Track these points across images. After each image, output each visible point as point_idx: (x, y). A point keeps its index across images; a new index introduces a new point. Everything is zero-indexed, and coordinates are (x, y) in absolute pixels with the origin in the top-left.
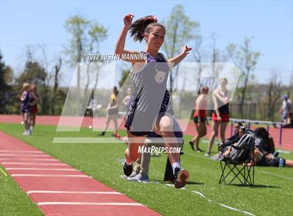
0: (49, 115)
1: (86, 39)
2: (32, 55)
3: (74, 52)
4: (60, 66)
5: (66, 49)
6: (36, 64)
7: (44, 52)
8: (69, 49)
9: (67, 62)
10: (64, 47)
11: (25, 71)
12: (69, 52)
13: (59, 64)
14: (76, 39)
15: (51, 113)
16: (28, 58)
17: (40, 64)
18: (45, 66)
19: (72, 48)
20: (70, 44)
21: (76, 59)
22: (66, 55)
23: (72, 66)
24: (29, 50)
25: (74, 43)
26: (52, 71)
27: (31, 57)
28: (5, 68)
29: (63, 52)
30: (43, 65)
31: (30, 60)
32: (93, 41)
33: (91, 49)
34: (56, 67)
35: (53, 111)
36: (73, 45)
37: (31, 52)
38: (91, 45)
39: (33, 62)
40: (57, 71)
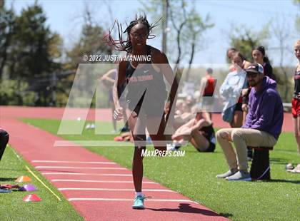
2: (91, 15)
3: (156, 10)
5: (144, 5)
6: (98, 30)
7: (110, 11)
8: (149, 5)
11: (82, 39)
16: (85, 19)
17: (105, 29)
24: (87, 7)
27: (89, 19)
28: (50, 36)
31: (88, 23)
37: (90, 9)
39: (94, 25)
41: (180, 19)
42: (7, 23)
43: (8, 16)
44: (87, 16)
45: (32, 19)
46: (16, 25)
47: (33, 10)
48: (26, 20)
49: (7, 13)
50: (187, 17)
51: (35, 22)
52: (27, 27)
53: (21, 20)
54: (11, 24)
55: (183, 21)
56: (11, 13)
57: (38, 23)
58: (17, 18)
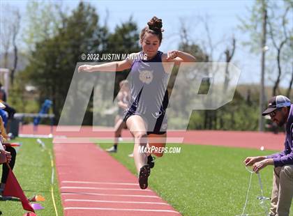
0: (215, 129)
1: (275, 6)
2: (188, 33)
3: (255, 28)
4: (234, 50)
5: (243, 22)
6: (195, 48)
7: (207, 29)
8: (249, 23)
9: (245, 44)
10: (240, 19)
12: (247, 27)
13: (232, 47)
14: (259, 7)
15: (218, 127)
16: (182, 37)
17: (201, 47)
18: (208, 51)
19: (252, 20)
20: (250, 15)
21: (259, 40)
22: (244, 32)
23: (252, 51)
24: (183, 24)
25: (256, 13)
26: (220, 58)
27: (185, 37)
29: (239, 27)
30: (205, 48)
31: (185, 41)
32: (287, 9)
33: (284, 23)
34: (227, 53)
35: (222, 124)
36: (255, 16)
37: (186, 27)
38: (284, 17)
39: (190, 44)
40: (229, 60)
41: (281, 38)
42: (100, 40)
43: (102, 33)
44: (183, 34)
45: (127, 36)
46: (109, 42)
47: (127, 27)
48: (120, 37)
49: (101, 30)
50: (288, 35)
51: (129, 40)
52: (121, 45)
53: (115, 37)
54: (104, 41)
55: (284, 39)
56: (104, 30)
57: (133, 41)
58: (111, 35)
